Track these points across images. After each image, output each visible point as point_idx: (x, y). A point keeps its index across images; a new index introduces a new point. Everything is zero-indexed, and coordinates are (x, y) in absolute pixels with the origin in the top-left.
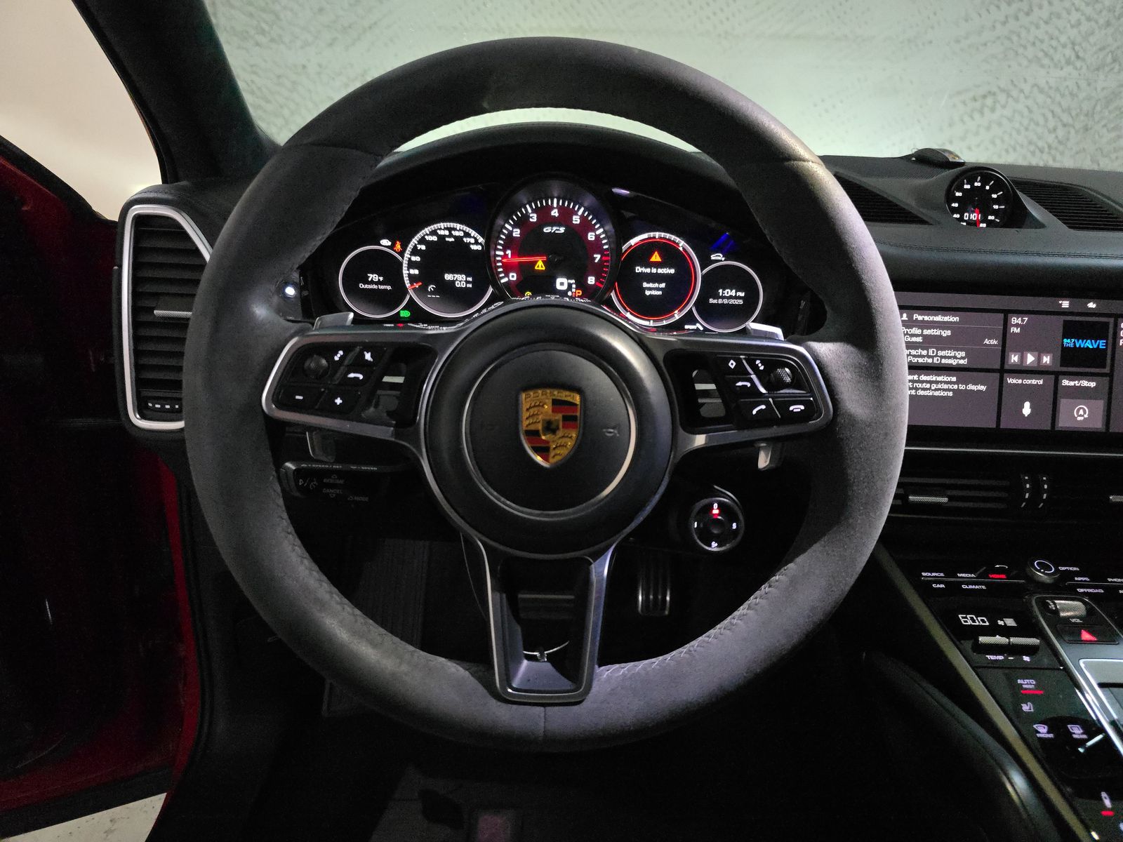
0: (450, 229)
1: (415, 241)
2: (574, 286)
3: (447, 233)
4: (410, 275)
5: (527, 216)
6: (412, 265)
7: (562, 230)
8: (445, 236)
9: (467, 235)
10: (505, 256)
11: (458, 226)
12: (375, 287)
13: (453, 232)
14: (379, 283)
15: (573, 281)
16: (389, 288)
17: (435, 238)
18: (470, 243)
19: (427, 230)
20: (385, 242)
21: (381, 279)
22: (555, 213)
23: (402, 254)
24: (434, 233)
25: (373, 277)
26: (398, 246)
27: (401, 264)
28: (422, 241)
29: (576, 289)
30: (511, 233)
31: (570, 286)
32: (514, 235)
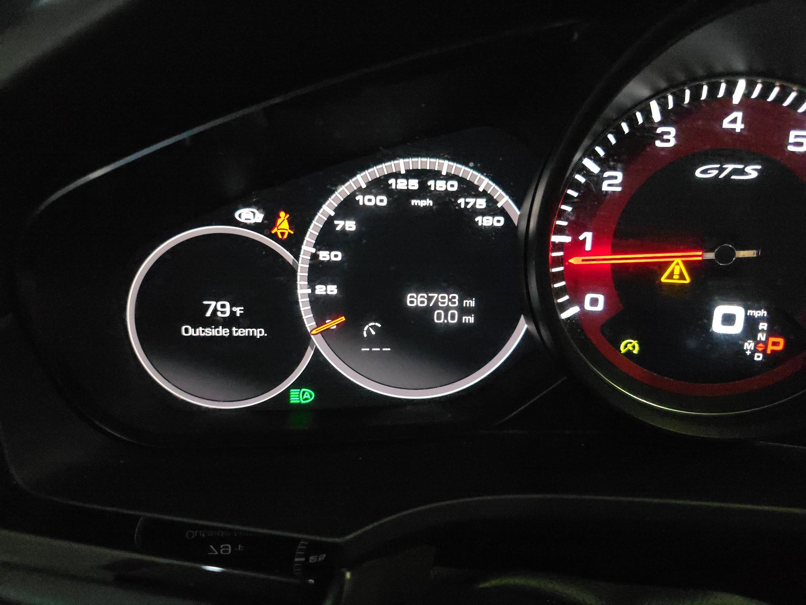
0: (423, 175)
1: (328, 209)
2: (763, 326)
3: (414, 184)
4: (315, 301)
5: (648, 132)
6: (318, 272)
7: (752, 172)
8: (409, 194)
9: (468, 189)
10: (576, 247)
11: (445, 166)
12: (223, 332)
13: (431, 183)
14: (231, 322)
15: (763, 313)
16: (259, 333)
17: (382, 201)
18: (475, 212)
19: (361, 179)
20: (249, 215)
21: (238, 311)
22: (734, 122)
23: (294, 243)
24: (379, 185)
25: (222, 308)
26: (283, 225)
27: (292, 272)
28: (348, 208)
29: (770, 333)
30: (596, 180)
31: (751, 325)
32: (605, 187)
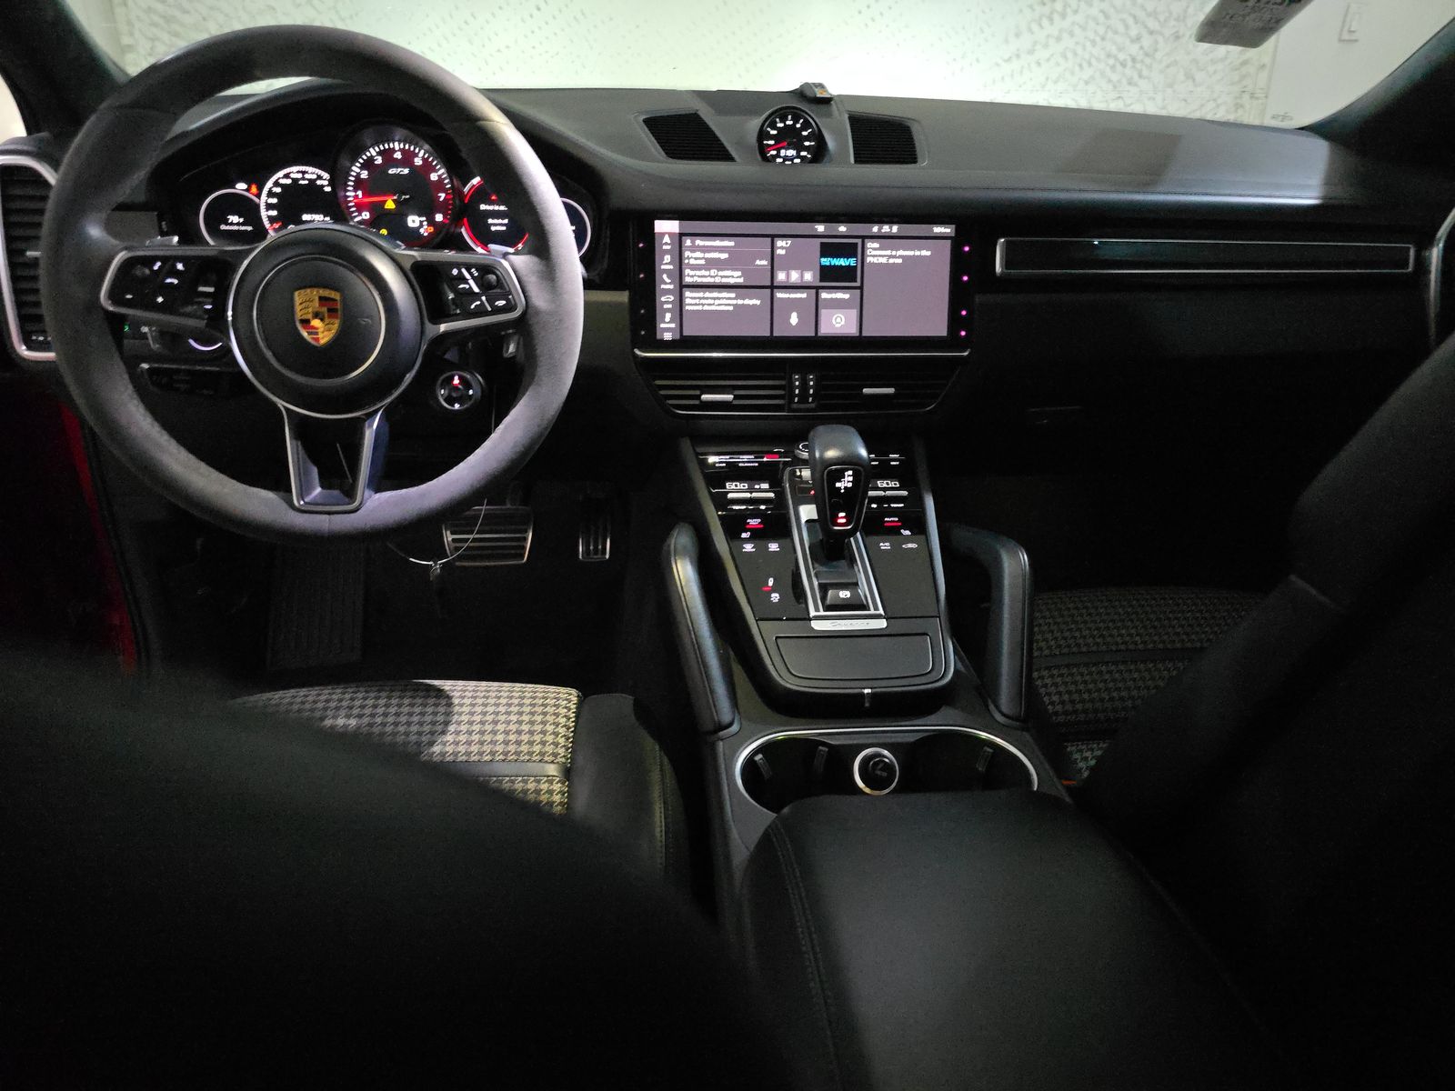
0: (304, 173)
1: (269, 184)
2: (425, 223)
3: (300, 176)
4: (269, 217)
5: (371, 159)
6: (269, 207)
7: (406, 171)
8: (298, 180)
9: (320, 177)
10: (356, 197)
11: (310, 169)
12: (236, 228)
13: (306, 175)
14: (238, 224)
15: (424, 219)
16: (250, 228)
17: (289, 181)
18: (323, 186)
19: (280, 174)
20: (241, 186)
21: (241, 220)
22: (398, 155)
23: (259, 196)
24: (287, 176)
25: (234, 219)
26: (254, 189)
27: (258, 206)
28: (276, 184)
29: (428, 225)
30: (359, 174)
31: (421, 222)
32: (362, 176)
